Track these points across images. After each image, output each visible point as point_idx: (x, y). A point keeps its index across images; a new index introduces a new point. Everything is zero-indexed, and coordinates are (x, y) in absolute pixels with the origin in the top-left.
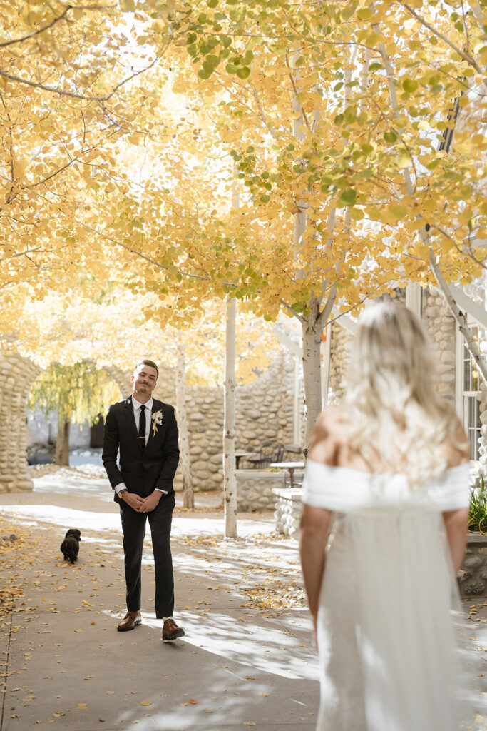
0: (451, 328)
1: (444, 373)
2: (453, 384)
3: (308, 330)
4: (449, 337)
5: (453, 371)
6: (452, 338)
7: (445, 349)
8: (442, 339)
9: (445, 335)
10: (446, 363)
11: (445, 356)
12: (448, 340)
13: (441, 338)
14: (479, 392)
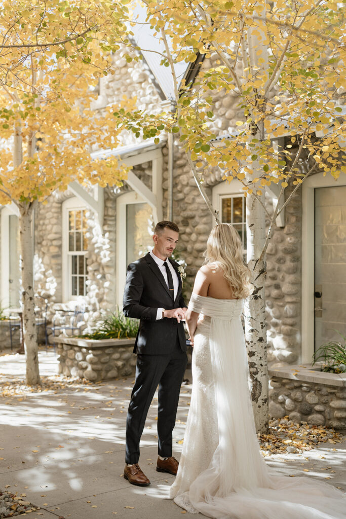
0: (59, 210)
1: (55, 239)
2: (60, 247)
3: (24, 213)
4: (58, 216)
5: (60, 239)
6: (60, 217)
7: (55, 224)
8: (53, 217)
9: (55, 215)
10: (56, 233)
11: (55, 229)
12: (57, 218)
13: (51, 216)
14: (87, 252)
